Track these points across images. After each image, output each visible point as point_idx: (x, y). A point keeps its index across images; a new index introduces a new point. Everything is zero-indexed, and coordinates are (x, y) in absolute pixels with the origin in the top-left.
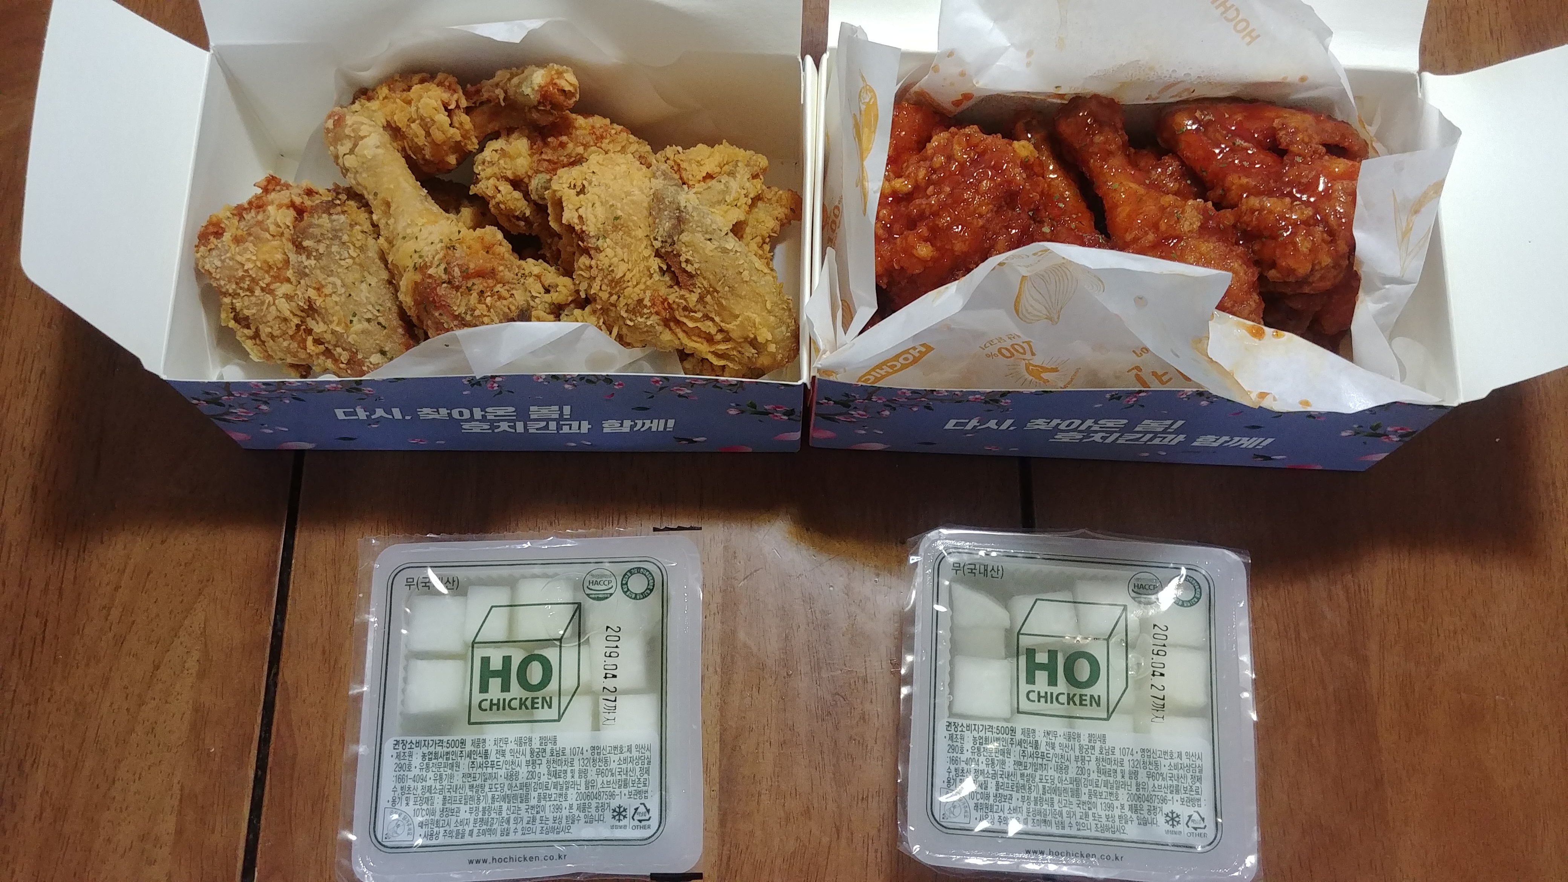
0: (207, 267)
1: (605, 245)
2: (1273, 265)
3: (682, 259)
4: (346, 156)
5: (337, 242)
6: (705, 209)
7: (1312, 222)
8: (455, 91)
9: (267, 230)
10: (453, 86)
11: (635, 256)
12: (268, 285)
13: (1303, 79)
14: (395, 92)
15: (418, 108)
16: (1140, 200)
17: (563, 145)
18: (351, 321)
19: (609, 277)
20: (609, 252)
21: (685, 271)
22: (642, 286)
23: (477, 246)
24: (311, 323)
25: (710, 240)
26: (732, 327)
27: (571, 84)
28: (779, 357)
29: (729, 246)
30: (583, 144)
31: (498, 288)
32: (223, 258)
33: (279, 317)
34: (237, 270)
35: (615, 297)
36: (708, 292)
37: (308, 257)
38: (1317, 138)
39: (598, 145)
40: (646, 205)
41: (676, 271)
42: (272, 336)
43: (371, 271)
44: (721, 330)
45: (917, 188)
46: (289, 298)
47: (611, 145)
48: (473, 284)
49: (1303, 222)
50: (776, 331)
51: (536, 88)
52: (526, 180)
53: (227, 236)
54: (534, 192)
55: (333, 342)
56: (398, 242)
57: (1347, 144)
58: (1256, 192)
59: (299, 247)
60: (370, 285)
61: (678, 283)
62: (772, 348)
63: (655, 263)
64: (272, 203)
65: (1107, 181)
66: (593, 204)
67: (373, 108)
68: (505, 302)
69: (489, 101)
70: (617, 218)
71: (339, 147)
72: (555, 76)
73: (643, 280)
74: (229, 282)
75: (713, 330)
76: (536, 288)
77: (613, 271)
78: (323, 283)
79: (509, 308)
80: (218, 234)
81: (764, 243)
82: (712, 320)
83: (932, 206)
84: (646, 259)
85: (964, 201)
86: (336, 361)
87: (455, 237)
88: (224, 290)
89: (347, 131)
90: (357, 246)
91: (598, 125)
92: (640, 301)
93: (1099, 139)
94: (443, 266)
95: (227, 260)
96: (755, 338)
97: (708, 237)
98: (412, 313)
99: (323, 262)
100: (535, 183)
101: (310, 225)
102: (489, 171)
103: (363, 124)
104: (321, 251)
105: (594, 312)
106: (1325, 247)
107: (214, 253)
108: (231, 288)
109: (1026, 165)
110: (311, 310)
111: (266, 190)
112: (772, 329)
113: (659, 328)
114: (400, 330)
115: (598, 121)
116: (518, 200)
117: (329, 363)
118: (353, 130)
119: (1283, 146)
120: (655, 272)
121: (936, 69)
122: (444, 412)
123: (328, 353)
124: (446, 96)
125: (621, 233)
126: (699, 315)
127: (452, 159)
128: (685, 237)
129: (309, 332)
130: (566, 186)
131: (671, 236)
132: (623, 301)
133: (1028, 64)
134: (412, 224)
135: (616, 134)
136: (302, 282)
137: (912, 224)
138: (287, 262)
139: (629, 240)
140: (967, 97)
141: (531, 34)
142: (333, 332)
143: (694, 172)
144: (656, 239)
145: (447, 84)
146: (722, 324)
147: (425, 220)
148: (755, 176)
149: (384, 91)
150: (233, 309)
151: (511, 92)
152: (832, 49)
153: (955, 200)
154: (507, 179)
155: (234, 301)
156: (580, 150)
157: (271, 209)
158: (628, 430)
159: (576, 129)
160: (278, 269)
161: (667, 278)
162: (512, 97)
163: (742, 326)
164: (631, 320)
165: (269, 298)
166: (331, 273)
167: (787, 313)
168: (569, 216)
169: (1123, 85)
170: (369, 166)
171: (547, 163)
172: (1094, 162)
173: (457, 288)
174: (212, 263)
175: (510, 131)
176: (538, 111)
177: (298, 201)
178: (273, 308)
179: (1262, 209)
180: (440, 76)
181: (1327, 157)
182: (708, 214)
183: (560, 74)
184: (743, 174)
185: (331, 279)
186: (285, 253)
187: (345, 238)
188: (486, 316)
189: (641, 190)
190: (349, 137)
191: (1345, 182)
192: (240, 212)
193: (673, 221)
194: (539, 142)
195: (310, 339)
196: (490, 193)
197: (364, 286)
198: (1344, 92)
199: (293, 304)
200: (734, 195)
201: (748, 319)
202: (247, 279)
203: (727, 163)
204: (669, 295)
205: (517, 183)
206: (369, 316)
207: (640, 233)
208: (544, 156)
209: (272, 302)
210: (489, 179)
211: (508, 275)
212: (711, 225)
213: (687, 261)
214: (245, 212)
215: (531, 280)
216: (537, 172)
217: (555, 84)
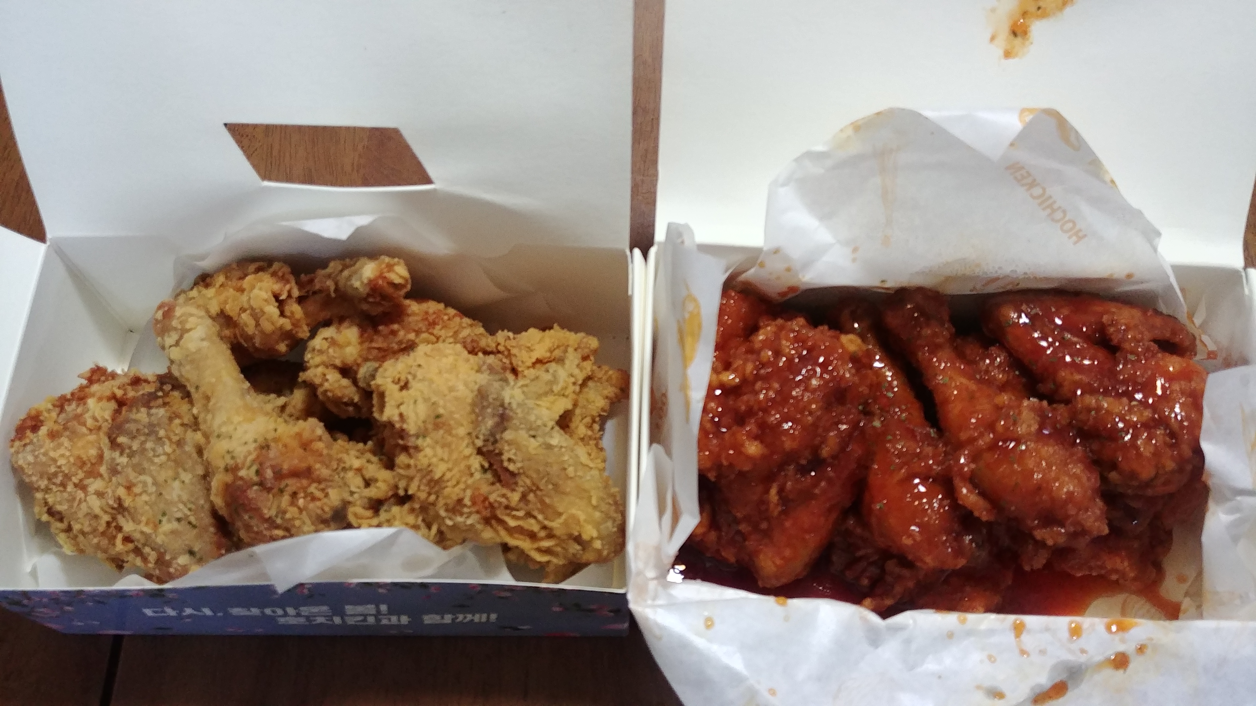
0: (21, 462)
1: (425, 444)
2: (1114, 466)
3: (505, 457)
4: (172, 348)
5: (153, 438)
6: (530, 403)
7: (1152, 424)
8: (288, 282)
9: (84, 424)
10: (287, 276)
11: (455, 456)
12: (81, 480)
13: (1129, 276)
14: (231, 280)
15: (250, 298)
16: (972, 397)
17: (394, 333)
18: (160, 521)
19: (428, 478)
20: (428, 451)
21: (507, 470)
22: (462, 486)
23: (294, 444)
24: (121, 521)
25: (534, 437)
26: (556, 524)
27: (401, 277)
28: (605, 553)
29: (554, 442)
30: (415, 331)
31: (313, 489)
32: (36, 453)
33: (90, 514)
34: (50, 466)
35: (433, 498)
36: (531, 491)
37: (121, 454)
38: (1147, 335)
39: (430, 331)
40: (469, 400)
41: (499, 470)
42: (83, 533)
43: (187, 466)
44: (544, 528)
45: (744, 381)
46: (100, 495)
47: (443, 331)
48: (287, 485)
49: (1143, 425)
50: (602, 527)
51: (366, 281)
52: (355, 368)
53: (43, 431)
54: (362, 380)
55: (142, 541)
56: (213, 440)
57: (1177, 340)
58: (1089, 390)
59: (114, 444)
60: (183, 482)
61: (500, 481)
62: (598, 544)
63: (476, 462)
64: (93, 395)
65: (936, 375)
66: (415, 402)
67: (209, 296)
68: (318, 503)
69: (320, 291)
70: (438, 416)
71: (166, 338)
72: (385, 270)
73: (464, 479)
74: (41, 477)
75: (536, 528)
76: (356, 482)
77: (431, 471)
78: (134, 481)
79: (323, 510)
80: (35, 428)
81: (594, 421)
82: (535, 517)
83: (760, 402)
84: (468, 457)
85: (793, 398)
86: (145, 559)
87: (271, 435)
88: (36, 486)
89: (175, 323)
90: (174, 440)
91: (431, 311)
92: (460, 501)
93: (927, 332)
94: (254, 468)
95: (41, 456)
96: (580, 535)
97: (532, 433)
98: (223, 512)
99: (135, 460)
100: (363, 372)
101: (127, 421)
102: (318, 360)
103: (191, 315)
104: (135, 448)
105: (412, 510)
106: (1169, 452)
107: (29, 448)
108: (43, 483)
109: (854, 359)
110: (120, 508)
111: (91, 381)
112: (597, 525)
113: (479, 527)
114: (212, 529)
115: (432, 306)
116: (345, 387)
117: (138, 562)
118: (181, 323)
119: (1115, 342)
120: (476, 470)
121: (762, 265)
122: (255, 611)
123: (137, 551)
124: (277, 287)
125: (441, 432)
126: (521, 514)
127: (282, 347)
128: (508, 435)
129: (119, 529)
130: (389, 380)
131: (492, 434)
132: (441, 502)
133: (854, 260)
134: (229, 421)
135: (449, 319)
136: (114, 479)
137: (740, 419)
138: (101, 457)
139: (449, 439)
140: (792, 289)
141: (359, 231)
142: (142, 533)
143: (524, 358)
144: (477, 437)
145: (280, 274)
146: (546, 523)
147: (241, 419)
148: (585, 358)
149: (221, 279)
150: (46, 503)
151: (341, 284)
152: (659, 244)
153: (783, 397)
154: (335, 367)
155: (47, 496)
156: (412, 336)
157: (91, 402)
158: (450, 621)
159: (409, 315)
160: (92, 464)
161: (489, 476)
162: (343, 289)
163: (566, 524)
164: (450, 519)
165: (80, 494)
166: (141, 471)
167: (613, 508)
168: (389, 413)
169: (949, 279)
170: (193, 359)
171: (376, 351)
172: (923, 354)
173: (269, 490)
174: (25, 458)
175: (341, 320)
176: (368, 303)
177: (119, 393)
178: (84, 506)
179: (1098, 409)
180: (276, 266)
181: (1160, 355)
182: (532, 409)
183: (390, 267)
184: (573, 357)
185: (142, 478)
186: (100, 449)
187: (162, 433)
188: (297, 519)
189: (466, 385)
190: (175, 329)
191: (1183, 383)
192: (61, 403)
193: (497, 419)
194: (370, 331)
195: (120, 536)
196: (317, 381)
197: (176, 484)
198: (1171, 286)
199: (104, 501)
200: (561, 384)
201: (573, 517)
202: (61, 474)
203: (558, 347)
204: (491, 493)
205: (346, 371)
206: (179, 515)
207: (462, 431)
208: (374, 345)
209: (83, 499)
210: (317, 366)
211: (325, 472)
212: (535, 422)
213: (510, 460)
214: (67, 403)
215: (350, 474)
216: (366, 360)
217: (385, 277)
